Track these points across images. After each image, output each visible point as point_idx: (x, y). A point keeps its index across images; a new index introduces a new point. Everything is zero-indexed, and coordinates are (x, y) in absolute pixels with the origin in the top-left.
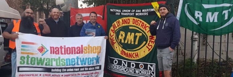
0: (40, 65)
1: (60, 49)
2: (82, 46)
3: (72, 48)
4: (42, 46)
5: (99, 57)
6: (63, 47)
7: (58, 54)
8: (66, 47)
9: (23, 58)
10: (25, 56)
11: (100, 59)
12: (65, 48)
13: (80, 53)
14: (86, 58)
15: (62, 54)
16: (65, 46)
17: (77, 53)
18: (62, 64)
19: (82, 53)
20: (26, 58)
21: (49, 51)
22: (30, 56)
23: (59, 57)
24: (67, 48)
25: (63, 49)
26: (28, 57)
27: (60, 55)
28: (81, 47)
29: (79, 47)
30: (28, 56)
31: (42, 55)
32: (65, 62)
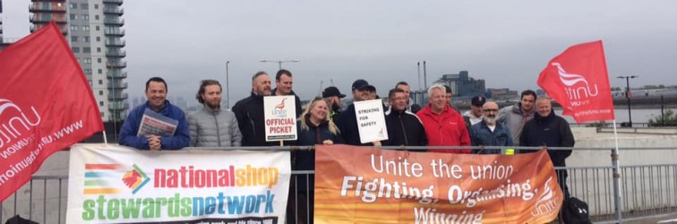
0: (131, 216)
1: (180, 174)
2: (232, 168)
3: (209, 172)
4: (133, 169)
5: (273, 196)
6: (187, 168)
7: (176, 185)
8: (195, 169)
9: (89, 204)
10: (95, 197)
11: (275, 199)
12: (191, 172)
13: (227, 184)
14: (243, 198)
15: (184, 185)
16: (191, 167)
17: (221, 185)
18: (183, 211)
19: (233, 184)
20: (97, 205)
21: (152, 182)
22: (105, 198)
23: (177, 195)
24: (198, 172)
25: (188, 175)
26: (101, 200)
27: (180, 189)
28: (228, 169)
29: (226, 171)
30: (101, 197)
31: (134, 192)
32: (191, 206)
